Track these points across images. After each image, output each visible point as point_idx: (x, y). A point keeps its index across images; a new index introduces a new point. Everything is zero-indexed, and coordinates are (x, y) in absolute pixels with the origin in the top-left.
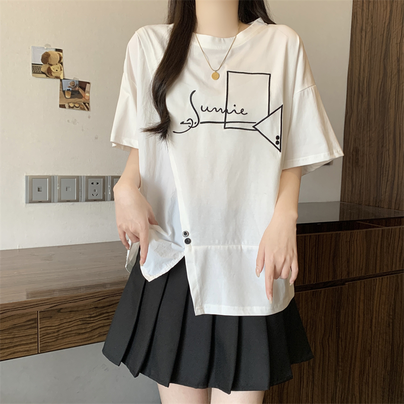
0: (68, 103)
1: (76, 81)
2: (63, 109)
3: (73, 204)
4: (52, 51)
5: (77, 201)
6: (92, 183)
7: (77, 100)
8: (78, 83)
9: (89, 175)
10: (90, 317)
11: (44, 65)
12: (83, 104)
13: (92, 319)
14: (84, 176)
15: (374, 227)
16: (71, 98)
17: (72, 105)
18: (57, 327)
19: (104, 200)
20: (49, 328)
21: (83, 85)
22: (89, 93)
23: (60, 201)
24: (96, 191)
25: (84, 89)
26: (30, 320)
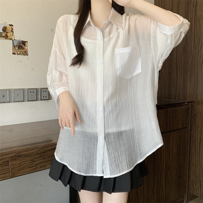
0: (17, 52)
1: (21, 41)
2: (14, 55)
3: (21, 103)
4: (7, 26)
6: (31, 92)
7: (21, 50)
8: (21, 42)
9: (29, 88)
10: (35, 159)
11: (4, 33)
12: (24, 52)
13: (36, 159)
14: (26, 89)
15: (169, 108)
16: (18, 49)
17: (19, 53)
18: (19, 164)
19: (37, 100)
20: (15, 165)
21: (24, 43)
22: (27, 46)
24: (33, 96)
25: (25, 45)
26: (5, 162)
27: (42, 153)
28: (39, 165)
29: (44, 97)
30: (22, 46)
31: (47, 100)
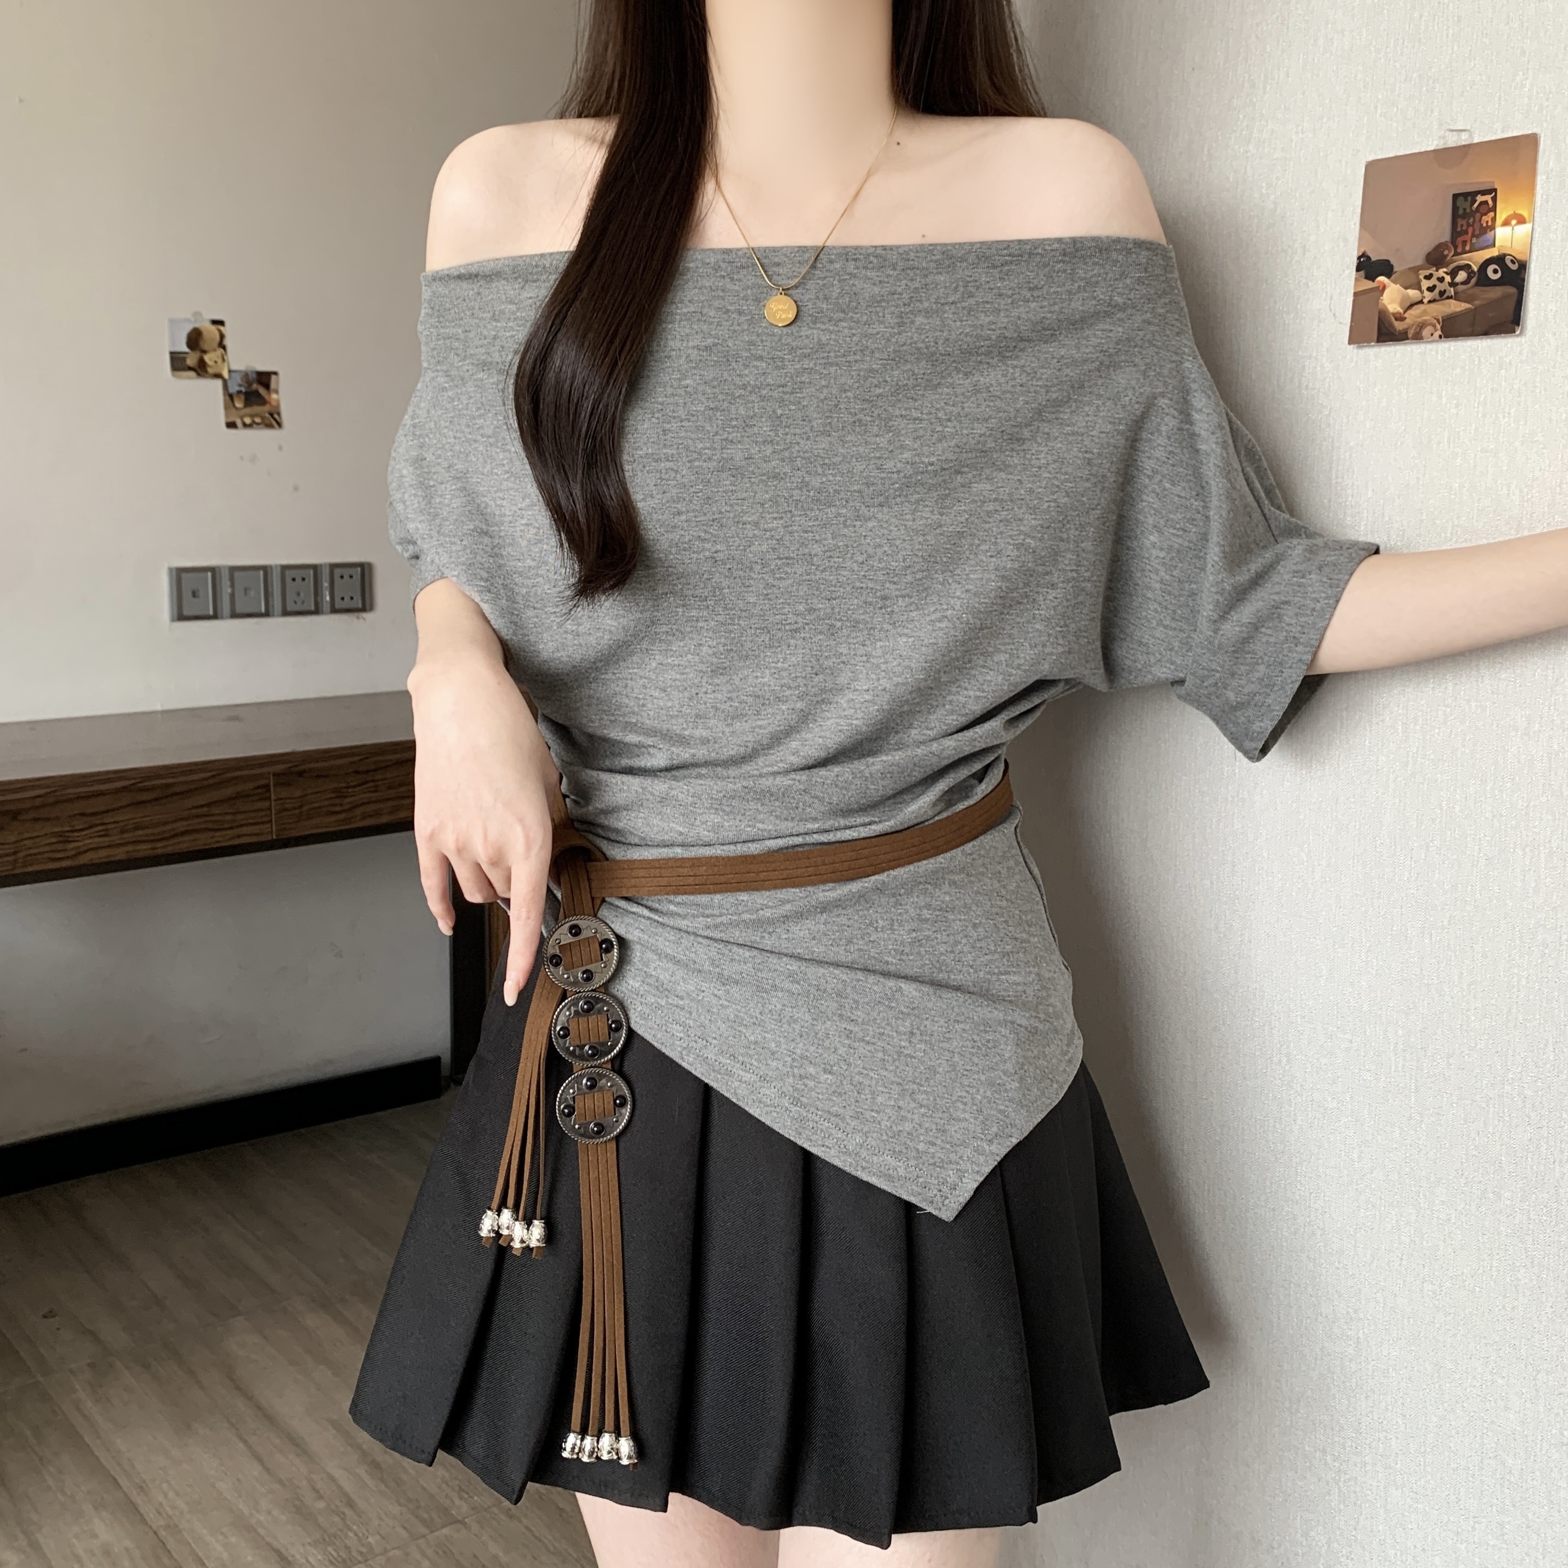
0: (242, 418)
1: (251, 371)
2: (232, 431)
3: (258, 622)
5: (267, 614)
6: (294, 580)
7: (256, 409)
8: (255, 376)
9: (285, 562)
10: (350, 787)
12: (267, 415)
13: (349, 790)
14: (276, 566)
17: (248, 421)
19: (317, 611)
20: (289, 801)
21: (264, 379)
22: (277, 392)
23: (235, 615)
24: (302, 594)
25: (267, 386)
26: (258, 787)
27: (367, 772)
28: (358, 811)
29: (343, 599)
30: (257, 393)
31: (356, 614)
